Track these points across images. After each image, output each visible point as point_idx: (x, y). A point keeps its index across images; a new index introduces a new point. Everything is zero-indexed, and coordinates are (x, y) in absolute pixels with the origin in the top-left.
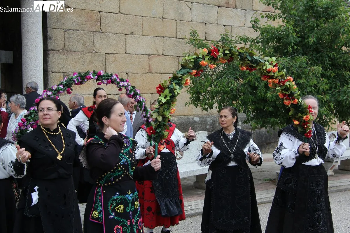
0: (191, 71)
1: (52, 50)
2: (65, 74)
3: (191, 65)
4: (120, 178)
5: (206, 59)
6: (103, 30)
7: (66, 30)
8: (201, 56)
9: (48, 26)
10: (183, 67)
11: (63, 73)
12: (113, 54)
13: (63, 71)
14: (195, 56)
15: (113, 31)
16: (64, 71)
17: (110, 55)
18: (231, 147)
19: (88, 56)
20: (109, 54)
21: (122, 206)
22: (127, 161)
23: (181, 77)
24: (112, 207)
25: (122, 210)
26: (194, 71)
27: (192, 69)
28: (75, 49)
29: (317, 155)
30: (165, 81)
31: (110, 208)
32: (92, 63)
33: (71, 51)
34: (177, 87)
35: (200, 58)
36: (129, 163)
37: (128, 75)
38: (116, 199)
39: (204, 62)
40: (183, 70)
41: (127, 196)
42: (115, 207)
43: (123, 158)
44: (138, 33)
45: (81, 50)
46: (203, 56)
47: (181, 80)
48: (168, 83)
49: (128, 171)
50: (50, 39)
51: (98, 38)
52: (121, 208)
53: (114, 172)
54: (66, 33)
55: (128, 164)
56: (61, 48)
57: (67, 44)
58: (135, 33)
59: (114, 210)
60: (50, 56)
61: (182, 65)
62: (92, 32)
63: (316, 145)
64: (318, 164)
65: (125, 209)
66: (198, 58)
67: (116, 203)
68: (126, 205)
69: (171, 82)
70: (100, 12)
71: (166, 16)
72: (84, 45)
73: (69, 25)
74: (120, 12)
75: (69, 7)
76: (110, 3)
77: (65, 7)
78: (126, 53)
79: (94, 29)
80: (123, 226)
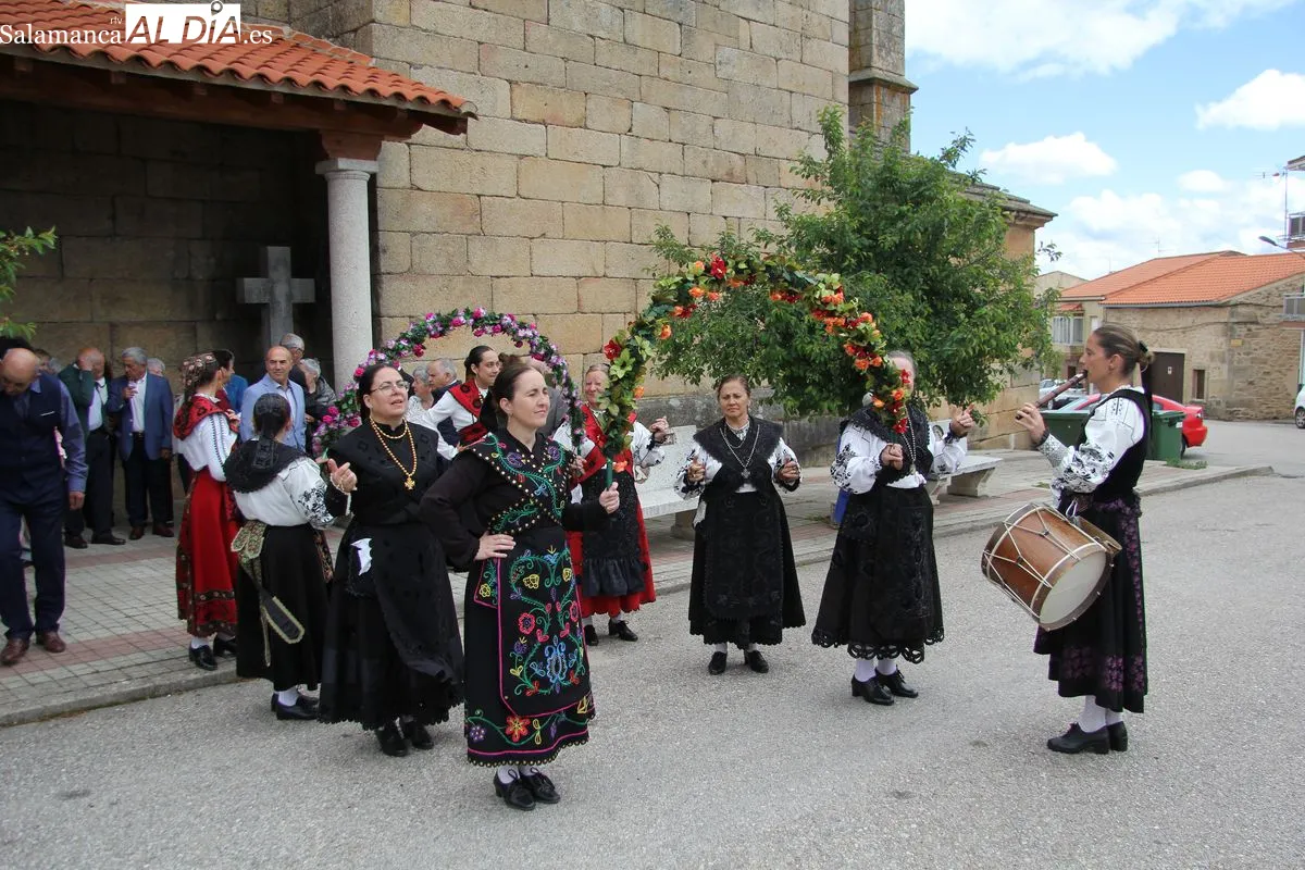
0: (671, 309)
1: (389, 273)
2: (414, 320)
3: (671, 297)
4: (533, 522)
5: (702, 283)
6: (486, 232)
7: (414, 234)
8: (690, 278)
9: (380, 228)
10: (656, 301)
11: (410, 317)
12: (508, 277)
13: (409, 314)
14: (678, 279)
15: (504, 233)
16: (412, 314)
17: (502, 279)
18: (744, 456)
19: (459, 283)
20: (498, 277)
21: (536, 576)
22: (548, 490)
23: (652, 322)
24: (518, 578)
25: (537, 583)
26: (678, 308)
27: (675, 304)
28: (432, 270)
29: (913, 468)
30: (621, 332)
31: (513, 580)
32: (466, 296)
33: (424, 274)
34: (646, 343)
35: (689, 281)
36: (554, 493)
37: (535, 318)
38: (525, 563)
39: (698, 290)
40: (656, 309)
41: (546, 557)
42: (522, 578)
43: (540, 483)
44: (556, 235)
45: (444, 271)
46: (696, 277)
47: (653, 329)
48: (628, 335)
49: (550, 509)
50: (385, 251)
51: (476, 246)
52: (534, 581)
53: (520, 507)
54: (414, 239)
55: (550, 496)
56: (405, 270)
57: (416, 260)
58: (548, 235)
59: (520, 583)
60: (383, 286)
61: (653, 298)
62: (464, 236)
63: (912, 445)
64: (917, 485)
65: (541, 582)
66: (685, 281)
67: (526, 569)
68: (544, 575)
69: (634, 333)
70: (479, 196)
71: (609, 200)
72: (450, 261)
73: (420, 224)
74: (518, 194)
75: (419, 189)
76: (500, 178)
77: (411, 188)
78: (532, 275)
79: (470, 229)
80: (537, 614)
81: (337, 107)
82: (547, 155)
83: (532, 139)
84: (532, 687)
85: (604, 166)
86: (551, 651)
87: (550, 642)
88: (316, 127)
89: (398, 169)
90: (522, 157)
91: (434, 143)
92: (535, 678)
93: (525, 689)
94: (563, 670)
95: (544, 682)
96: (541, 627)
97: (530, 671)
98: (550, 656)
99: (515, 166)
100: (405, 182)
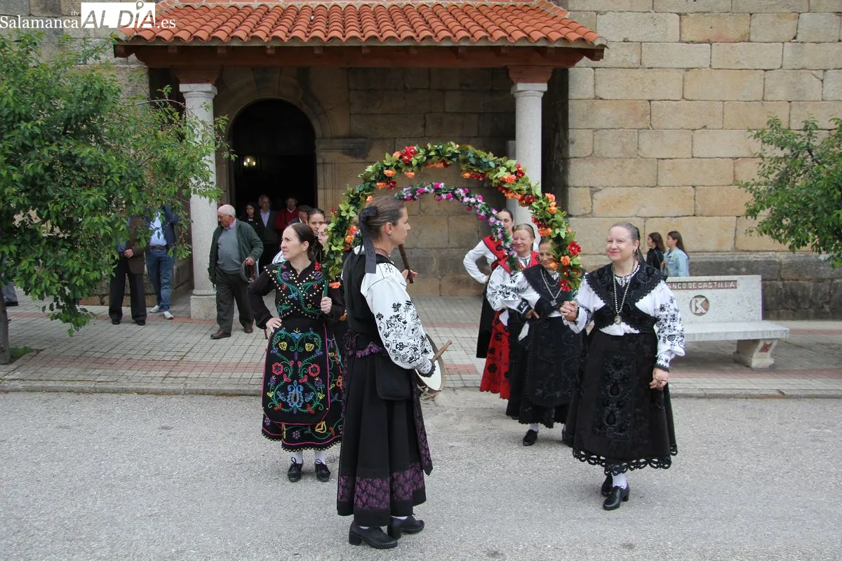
1: (575, 158)
2: (593, 189)
4: (288, 313)
6: (655, 125)
7: (596, 130)
9: (570, 126)
11: (591, 187)
12: (672, 159)
13: (590, 185)
15: (671, 127)
16: (592, 185)
17: (666, 161)
19: (630, 164)
20: (663, 159)
21: (285, 343)
22: (298, 297)
24: (277, 342)
28: (609, 155)
31: (275, 343)
32: (635, 173)
33: (603, 158)
36: (302, 299)
37: (696, 190)
38: (281, 335)
41: (292, 334)
42: (279, 343)
43: (294, 292)
44: (716, 127)
45: (618, 155)
49: (300, 307)
50: (573, 143)
51: (646, 139)
52: (284, 346)
54: (595, 133)
55: (299, 300)
56: (589, 153)
57: (597, 148)
58: (709, 127)
59: (277, 346)
60: (571, 166)
62: (636, 130)
63: (619, 302)
64: (621, 334)
65: (288, 347)
67: (280, 338)
68: (291, 343)
70: (650, 101)
71: (768, 97)
72: (624, 148)
73: (600, 123)
74: (683, 98)
75: (601, 99)
76: (669, 87)
77: (595, 99)
78: (693, 157)
79: (641, 125)
80: (285, 365)
81: (503, 51)
82: (710, 66)
83: (699, 56)
84: (278, 406)
85: (765, 70)
86: (292, 389)
87: (291, 383)
88: (504, 64)
89: (585, 86)
90: (688, 69)
91: (614, 65)
92: (280, 401)
93: (274, 405)
94: (300, 401)
95: (285, 405)
96: (287, 373)
97: (277, 397)
98: (292, 391)
99: (681, 77)
100: (591, 94)
